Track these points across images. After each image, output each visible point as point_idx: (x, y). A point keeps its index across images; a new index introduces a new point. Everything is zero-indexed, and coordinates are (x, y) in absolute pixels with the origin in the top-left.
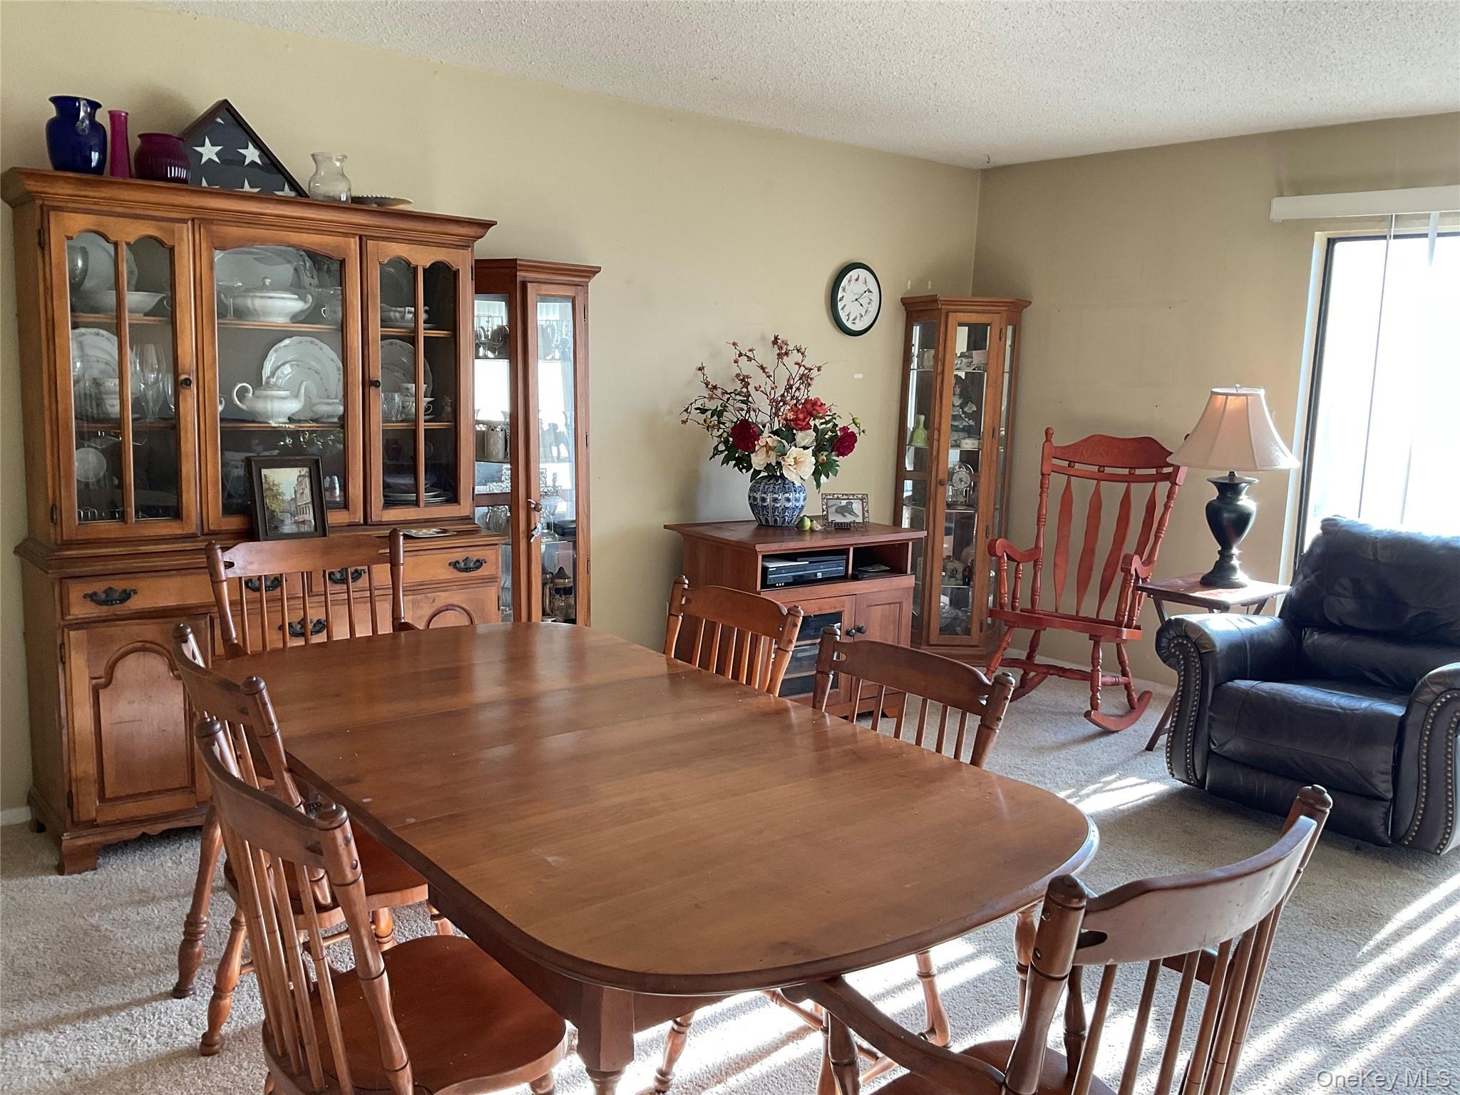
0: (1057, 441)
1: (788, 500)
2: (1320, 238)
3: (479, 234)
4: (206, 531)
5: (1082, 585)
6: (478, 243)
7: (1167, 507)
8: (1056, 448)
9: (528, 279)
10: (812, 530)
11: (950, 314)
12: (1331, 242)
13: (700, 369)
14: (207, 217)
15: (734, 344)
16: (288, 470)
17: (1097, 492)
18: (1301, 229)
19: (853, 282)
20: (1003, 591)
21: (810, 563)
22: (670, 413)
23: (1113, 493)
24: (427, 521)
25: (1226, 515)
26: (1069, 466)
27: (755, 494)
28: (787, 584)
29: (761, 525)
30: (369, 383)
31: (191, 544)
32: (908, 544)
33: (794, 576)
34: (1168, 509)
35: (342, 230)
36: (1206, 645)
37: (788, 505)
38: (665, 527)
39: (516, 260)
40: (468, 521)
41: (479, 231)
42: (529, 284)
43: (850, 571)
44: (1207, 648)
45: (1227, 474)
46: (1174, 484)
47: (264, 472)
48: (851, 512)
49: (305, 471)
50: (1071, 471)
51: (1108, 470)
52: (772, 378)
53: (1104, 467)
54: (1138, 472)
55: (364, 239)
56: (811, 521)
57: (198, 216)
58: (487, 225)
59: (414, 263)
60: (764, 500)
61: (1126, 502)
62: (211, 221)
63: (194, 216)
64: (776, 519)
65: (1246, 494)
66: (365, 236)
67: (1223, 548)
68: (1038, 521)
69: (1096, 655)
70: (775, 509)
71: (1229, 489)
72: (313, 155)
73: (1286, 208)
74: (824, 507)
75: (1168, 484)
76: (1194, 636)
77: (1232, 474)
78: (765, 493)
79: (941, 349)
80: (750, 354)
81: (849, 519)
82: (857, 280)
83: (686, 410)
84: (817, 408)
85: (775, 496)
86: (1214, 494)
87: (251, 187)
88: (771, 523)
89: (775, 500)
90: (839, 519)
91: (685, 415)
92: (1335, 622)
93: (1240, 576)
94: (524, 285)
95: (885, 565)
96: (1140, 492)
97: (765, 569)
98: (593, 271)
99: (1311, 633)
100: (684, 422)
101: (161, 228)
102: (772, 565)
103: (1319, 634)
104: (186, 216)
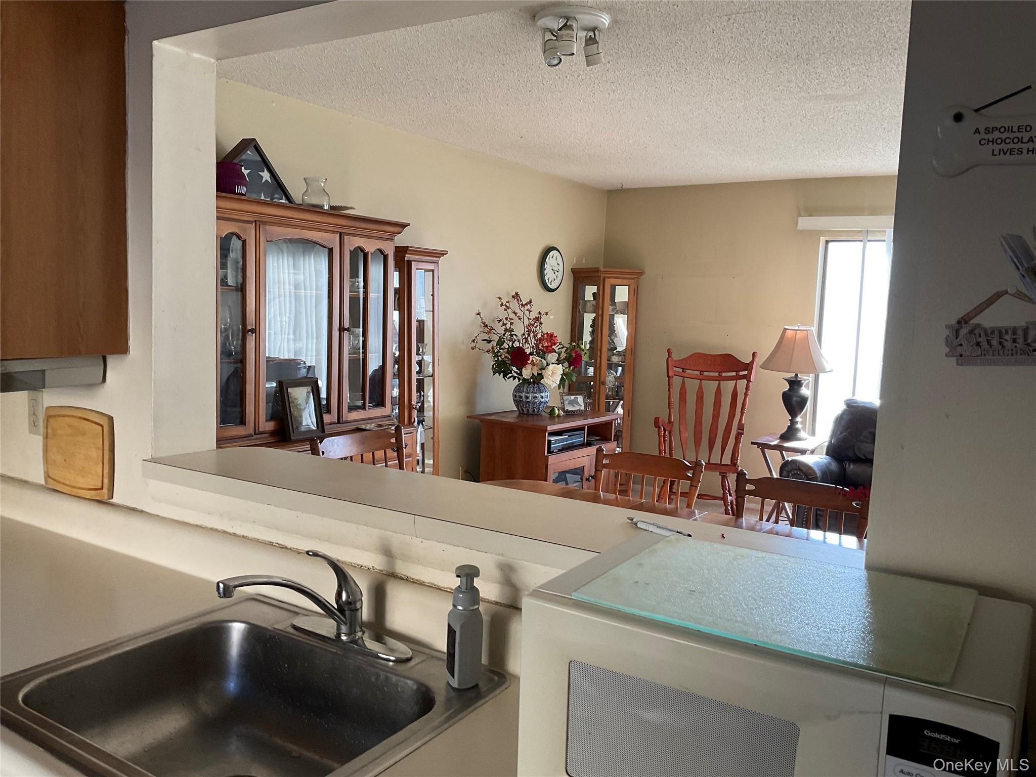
0: (675, 357)
1: (542, 397)
2: (823, 239)
3: (400, 231)
4: (257, 431)
5: (697, 443)
6: (397, 238)
7: (746, 395)
8: (675, 360)
9: (411, 259)
10: (558, 416)
11: (606, 280)
12: (827, 242)
13: (479, 314)
14: (263, 220)
15: (499, 298)
16: (301, 388)
17: (700, 388)
18: (814, 235)
19: (551, 258)
20: (661, 449)
21: (569, 436)
22: (463, 343)
23: (710, 387)
24: (369, 419)
25: (795, 399)
26: (683, 371)
27: (521, 394)
28: (559, 451)
29: (520, 413)
30: (342, 329)
31: (249, 442)
32: (612, 422)
33: (562, 445)
34: (747, 396)
35: (331, 229)
36: (812, 474)
37: (543, 400)
38: (468, 417)
39: (408, 247)
40: (388, 418)
41: (400, 229)
42: (413, 262)
43: (585, 441)
44: (812, 475)
45: (793, 375)
46: (749, 381)
47: (289, 390)
48: (577, 403)
49: (309, 389)
50: (685, 375)
51: (706, 374)
52: (522, 320)
53: (703, 371)
54: (724, 374)
55: (343, 235)
56: (558, 410)
57: (259, 219)
58: (404, 226)
59: (367, 250)
60: (527, 397)
61: (718, 392)
62: (265, 223)
63: (256, 219)
64: (534, 410)
65: (805, 387)
66: (343, 233)
67: (792, 417)
68: (669, 405)
69: (724, 484)
70: (534, 403)
71: (795, 384)
72: (304, 179)
73: (805, 223)
74: (562, 401)
75: (745, 381)
76: (804, 469)
77: (796, 375)
78: (528, 393)
79: (601, 300)
80: (508, 304)
81: (576, 408)
82: (552, 257)
83: (474, 341)
84: (554, 339)
85: (535, 395)
86: (786, 387)
87: (265, 198)
88: (531, 412)
89: (535, 397)
90: (571, 408)
91: (473, 345)
92: (864, 458)
93: (802, 434)
94: (409, 263)
95: (596, 436)
96: (728, 386)
97: (549, 442)
98: (443, 253)
99: (849, 465)
100: (473, 349)
101: (239, 227)
102: (553, 439)
103: (854, 464)
104: (251, 219)
